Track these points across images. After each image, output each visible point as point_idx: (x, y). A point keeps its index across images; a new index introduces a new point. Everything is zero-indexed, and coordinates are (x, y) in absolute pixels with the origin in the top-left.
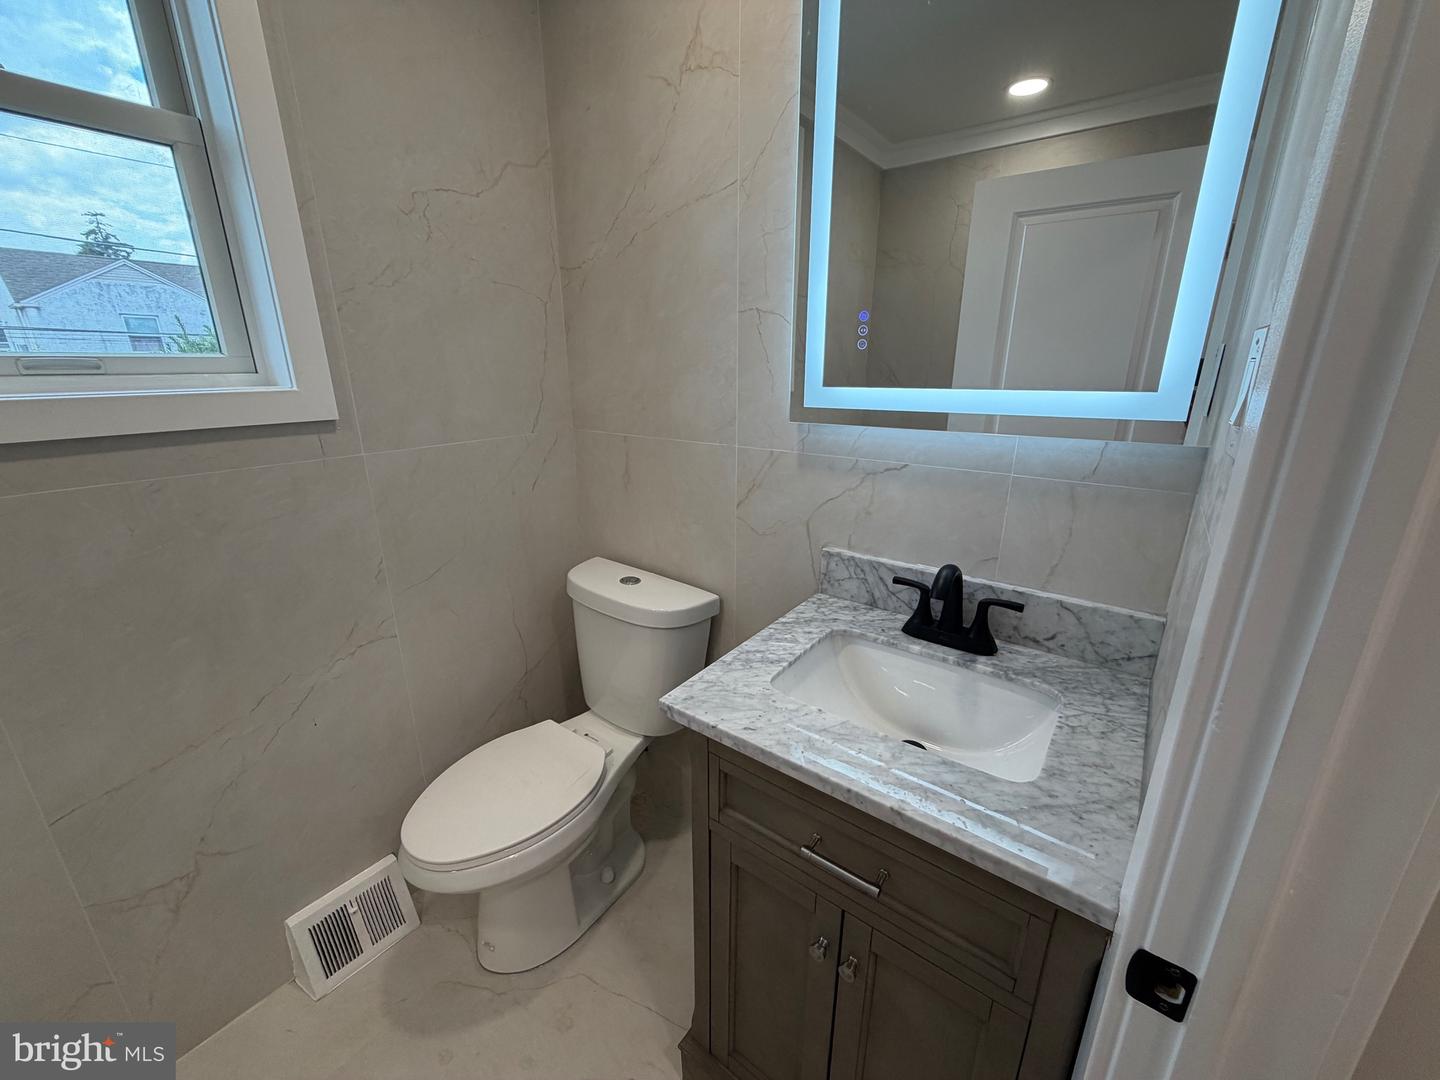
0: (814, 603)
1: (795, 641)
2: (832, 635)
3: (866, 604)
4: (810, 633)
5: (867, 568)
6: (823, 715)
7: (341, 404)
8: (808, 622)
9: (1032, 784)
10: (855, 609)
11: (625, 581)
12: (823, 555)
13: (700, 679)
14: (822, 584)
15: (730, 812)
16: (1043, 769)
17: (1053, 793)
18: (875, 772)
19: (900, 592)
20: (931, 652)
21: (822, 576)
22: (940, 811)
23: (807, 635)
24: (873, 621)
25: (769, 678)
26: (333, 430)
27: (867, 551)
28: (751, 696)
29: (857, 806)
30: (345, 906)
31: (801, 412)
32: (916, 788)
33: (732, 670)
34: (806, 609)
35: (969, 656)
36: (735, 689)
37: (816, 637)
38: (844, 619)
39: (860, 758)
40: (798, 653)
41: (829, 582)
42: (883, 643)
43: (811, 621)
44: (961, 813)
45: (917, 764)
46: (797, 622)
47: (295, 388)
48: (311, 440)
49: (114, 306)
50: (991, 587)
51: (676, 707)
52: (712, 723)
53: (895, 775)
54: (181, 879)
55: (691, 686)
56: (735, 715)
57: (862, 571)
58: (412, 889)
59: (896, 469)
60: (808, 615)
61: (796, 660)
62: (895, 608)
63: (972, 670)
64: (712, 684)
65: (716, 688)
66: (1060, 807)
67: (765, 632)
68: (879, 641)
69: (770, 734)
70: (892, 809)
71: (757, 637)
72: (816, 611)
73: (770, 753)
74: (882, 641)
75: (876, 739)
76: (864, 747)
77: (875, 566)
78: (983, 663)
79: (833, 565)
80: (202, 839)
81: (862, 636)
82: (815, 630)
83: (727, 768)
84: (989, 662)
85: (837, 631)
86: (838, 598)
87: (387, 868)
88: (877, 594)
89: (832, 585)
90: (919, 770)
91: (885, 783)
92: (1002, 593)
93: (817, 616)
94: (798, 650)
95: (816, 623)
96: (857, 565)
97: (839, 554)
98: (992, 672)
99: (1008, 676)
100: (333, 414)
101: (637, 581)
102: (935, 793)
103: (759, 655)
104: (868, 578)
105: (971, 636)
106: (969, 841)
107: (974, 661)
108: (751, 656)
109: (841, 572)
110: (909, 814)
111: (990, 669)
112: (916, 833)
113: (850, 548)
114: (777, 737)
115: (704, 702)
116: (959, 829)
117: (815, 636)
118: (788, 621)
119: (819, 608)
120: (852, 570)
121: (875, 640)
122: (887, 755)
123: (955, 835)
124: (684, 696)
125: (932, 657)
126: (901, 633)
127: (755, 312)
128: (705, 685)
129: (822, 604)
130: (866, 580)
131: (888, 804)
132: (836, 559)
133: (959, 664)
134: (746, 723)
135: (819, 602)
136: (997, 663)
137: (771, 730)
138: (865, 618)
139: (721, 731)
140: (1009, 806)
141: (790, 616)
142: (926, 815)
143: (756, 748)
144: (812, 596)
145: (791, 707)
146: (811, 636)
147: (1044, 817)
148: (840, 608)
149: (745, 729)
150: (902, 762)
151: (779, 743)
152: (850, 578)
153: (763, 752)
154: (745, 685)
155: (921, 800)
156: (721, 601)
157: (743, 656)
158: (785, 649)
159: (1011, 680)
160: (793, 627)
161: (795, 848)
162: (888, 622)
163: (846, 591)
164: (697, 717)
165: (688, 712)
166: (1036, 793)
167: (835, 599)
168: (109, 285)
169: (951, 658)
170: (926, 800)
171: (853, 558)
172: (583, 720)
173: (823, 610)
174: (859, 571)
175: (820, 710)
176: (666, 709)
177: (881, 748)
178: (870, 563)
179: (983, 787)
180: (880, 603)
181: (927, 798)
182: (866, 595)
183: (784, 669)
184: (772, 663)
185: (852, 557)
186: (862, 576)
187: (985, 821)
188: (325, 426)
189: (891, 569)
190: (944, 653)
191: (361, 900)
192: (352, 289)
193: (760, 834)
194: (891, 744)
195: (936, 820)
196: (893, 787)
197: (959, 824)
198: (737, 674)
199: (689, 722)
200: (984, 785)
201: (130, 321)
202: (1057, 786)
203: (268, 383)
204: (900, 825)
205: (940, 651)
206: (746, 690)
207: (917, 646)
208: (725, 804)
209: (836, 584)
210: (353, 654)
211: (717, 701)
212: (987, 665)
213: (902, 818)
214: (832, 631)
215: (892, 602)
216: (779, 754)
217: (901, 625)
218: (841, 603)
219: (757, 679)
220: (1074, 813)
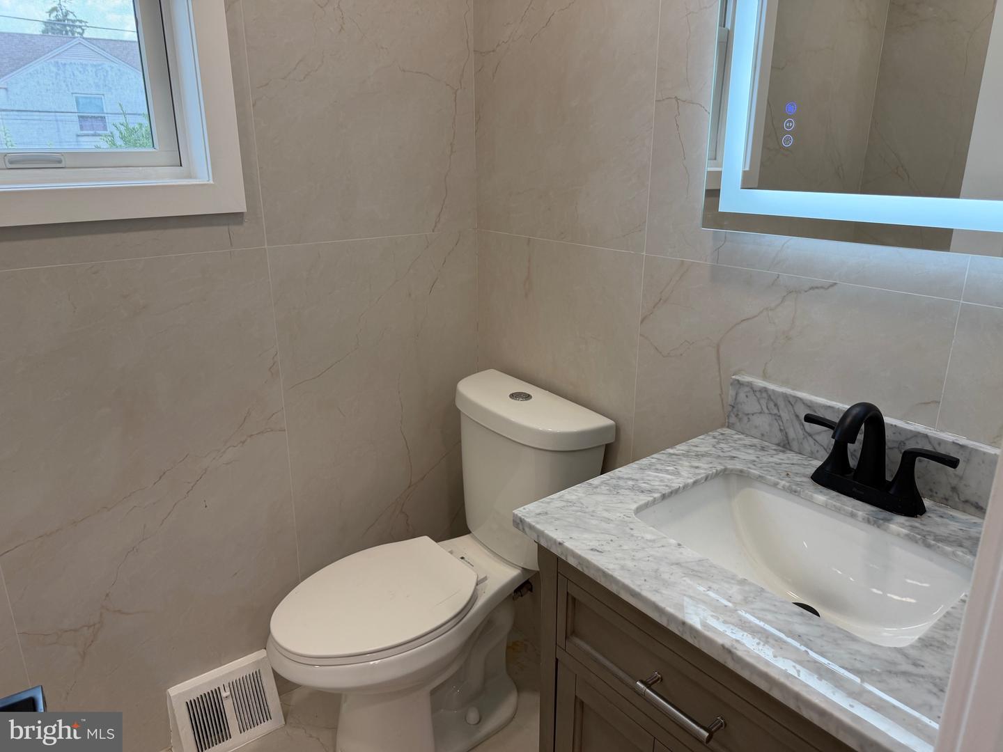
0: (714, 438)
1: (676, 473)
2: (725, 474)
3: (778, 445)
4: (697, 467)
5: (781, 404)
6: (681, 550)
7: (250, 196)
8: (699, 456)
9: (900, 651)
10: (763, 449)
11: (515, 396)
12: (732, 384)
13: (560, 497)
14: (728, 416)
15: (578, 641)
16: (920, 639)
17: (919, 662)
18: (717, 609)
19: (819, 433)
20: (838, 504)
21: (730, 408)
22: (775, 657)
23: (693, 470)
24: (780, 464)
25: (634, 506)
26: (241, 223)
27: (785, 383)
28: (608, 520)
29: (690, 640)
30: (219, 688)
31: (715, 218)
32: (758, 632)
33: (595, 493)
34: (703, 443)
35: (886, 514)
36: (593, 511)
37: (702, 473)
38: (744, 457)
39: (707, 595)
40: (675, 486)
41: (737, 415)
42: (784, 488)
43: (703, 456)
44: (800, 663)
45: (769, 611)
46: (686, 455)
47: (211, 182)
48: (221, 231)
49: (67, 85)
50: (926, 436)
51: (528, 520)
52: (559, 540)
53: (740, 616)
54: (89, 627)
55: (548, 503)
56: (586, 535)
57: (776, 405)
58: (277, 676)
59: (822, 287)
60: (702, 449)
61: (671, 493)
62: (812, 453)
63: (885, 530)
64: (571, 503)
65: (574, 508)
66: (922, 676)
67: (645, 461)
68: (779, 487)
69: (617, 559)
70: (723, 646)
71: (634, 465)
72: (714, 446)
73: (612, 576)
74: (783, 487)
75: (733, 581)
76: (715, 586)
77: (791, 401)
78: (899, 524)
79: (742, 396)
80: (107, 595)
81: (760, 478)
82: (706, 466)
83: (574, 591)
84: (907, 523)
85: (732, 470)
86: (747, 435)
87: (258, 662)
88: (792, 435)
89: (740, 420)
90: (770, 617)
91: (725, 622)
92: (939, 444)
93: (713, 451)
94: (677, 483)
95: (709, 459)
96: (770, 398)
97: (750, 385)
98: (907, 535)
99: (926, 541)
100: (241, 207)
101: (528, 397)
102: (778, 640)
103: (630, 483)
104: (783, 414)
105: (892, 492)
106: (797, 688)
107: (888, 520)
108: (621, 483)
109: (750, 405)
110: (740, 653)
111: (905, 531)
112: (745, 674)
113: (765, 377)
114: (622, 562)
115: (557, 519)
116: (789, 676)
117: (702, 471)
118: (677, 452)
119: (718, 443)
120: (763, 402)
121: (775, 485)
122: (739, 597)
123: (782, 680)
124: (538, 511)
125: (838, 510)
126: (810, 480)
127: (674, 100)
128: (564, 504)
129: (725, 439)
130: (780, 416)
131: (720, 640)
132: (747, 389)
133: (869, 522)
134: (595, 544)
135: (721, 437)
136: (917, 525)
137: (619, 555)
138: (771, 460)
139: (567, 549)
140: (858, 665)
141: (681, 448)
142: (759, 657)
143: (598, 570)
144: (714, 429)
145: (648, 537)
146: (697, 471)
147: (895, 682)
148: (745, 446)
149: (592, 550)
150: (753, 606)
151: (623, 568)
152: (761, 413)
153: (605, 574)
154: (607, 510)
155: (758, 644)
156: (617, 429)
157: (614, 482)
158: (661, 481)
159: (929, 546)
160: (680, 459)
161: (629, 681)
162: (796, 467)
163: (756, 427)
164: (546, 532)
165: (539, 527)
166: (899, 658)
167: (742, 436)
168: (65, 64)
169: (860, 513)
170: (764, 645)
171: (765, 390)
172: (461, 543)
173: (722, 445)
174: (771, 405)
175: (679, 545)
176: (518, 521)
177: (734, 590)
178: (786, 397)
179: (838, 644)
180: (795, 445)
181: (767, 642)
182: (779, 435)
183: (655, 501)
184: (642, 492)
185: (765, 388)
186: (775, 411)
187: (822, 672)
188: (234, 218)
189: (808, 405)
190: (853, 507)
191: (233, 686)
192: (267, 84)
193: (604, 667)
194: (747, 588)
195: (767, 663)
196: (732, 627)
197: (793, 672)
198: (600, 498)
199: (538, 536)
200: (840, 642)
201: (80, 100)
202: (928, 657)
203: (189, 176)
204: (731, 665)
205: (849, 503)
206: (606, 514)
207: (823, 496)
208: (572, 632)
209: (745, 419)
210: (243, 442)
211: (570, 520)
212: (902, 525)
213: (733, 659)
214: (725, 470)
215: (809, 445)
216: (619, 578)
217: (812, 471)
218: (748, 441)
219: (619, 505)
220: (935, 685)
